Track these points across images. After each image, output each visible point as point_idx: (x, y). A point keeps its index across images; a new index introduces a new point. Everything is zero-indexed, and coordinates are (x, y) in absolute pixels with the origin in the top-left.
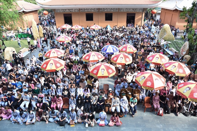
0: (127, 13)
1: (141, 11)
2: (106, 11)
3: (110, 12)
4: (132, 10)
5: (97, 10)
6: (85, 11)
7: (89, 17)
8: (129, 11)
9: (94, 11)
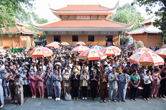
0: (106, 36)
1: (117, 34)
2: (89, 34)
3: (92, 35)
4: (109, 33)
5: (82, 33)
6: (72, 34)
7: (75, 38)
8: (108, 34)
9: (79, 34)
